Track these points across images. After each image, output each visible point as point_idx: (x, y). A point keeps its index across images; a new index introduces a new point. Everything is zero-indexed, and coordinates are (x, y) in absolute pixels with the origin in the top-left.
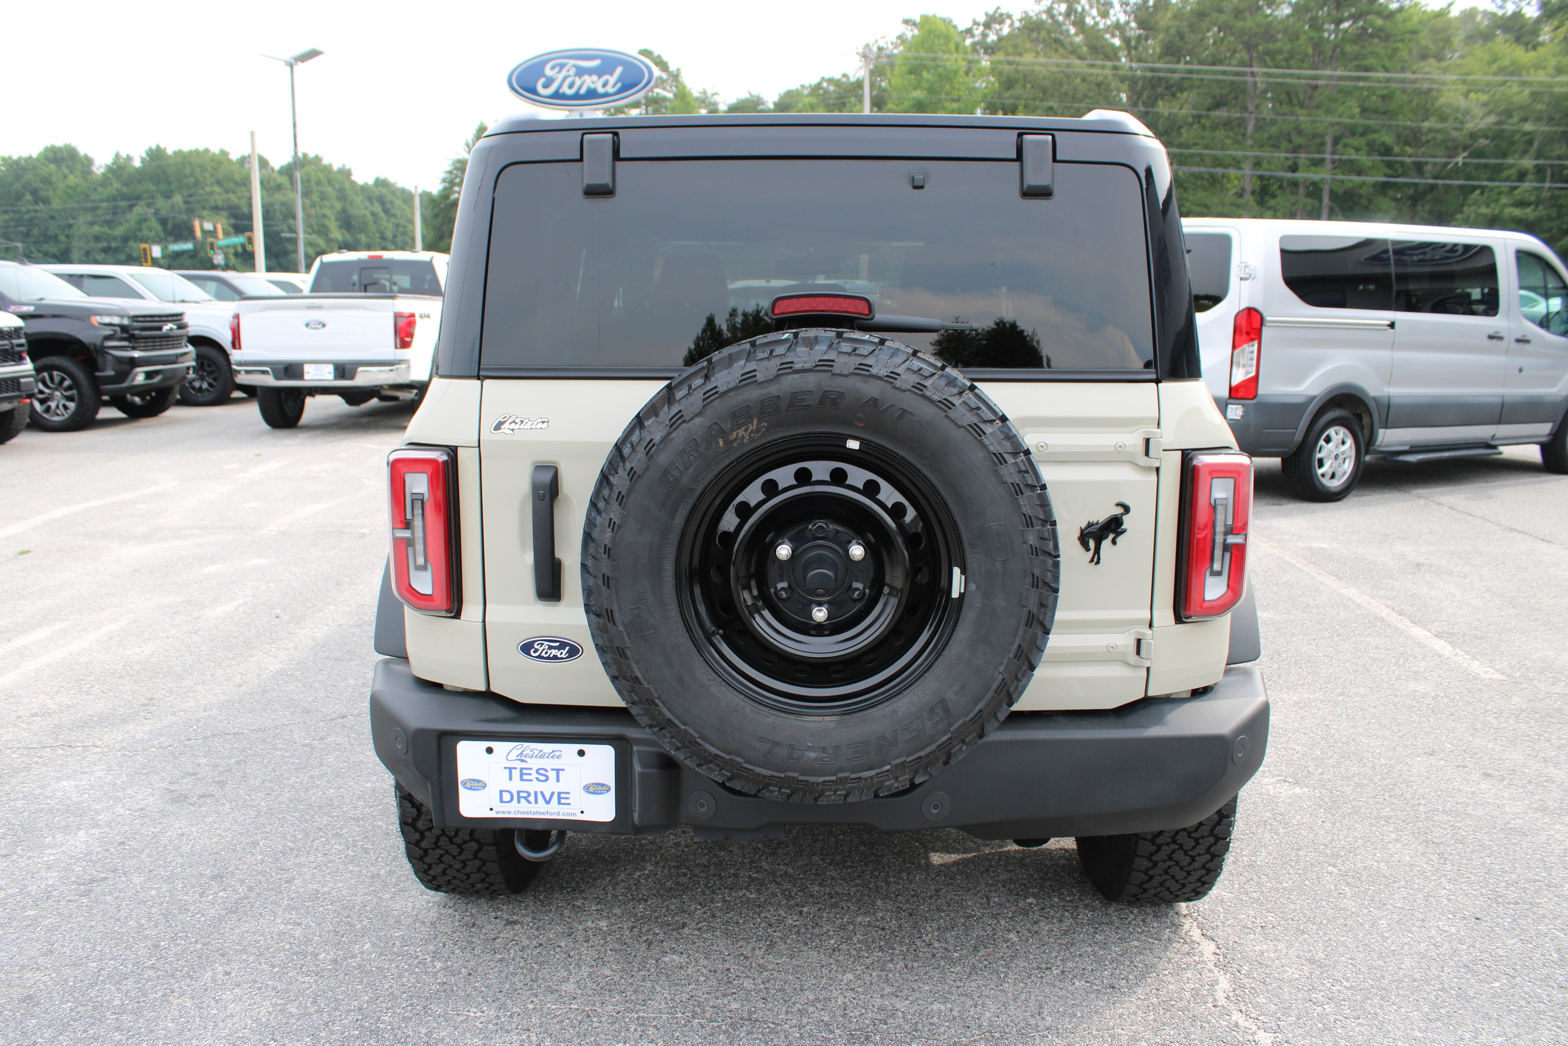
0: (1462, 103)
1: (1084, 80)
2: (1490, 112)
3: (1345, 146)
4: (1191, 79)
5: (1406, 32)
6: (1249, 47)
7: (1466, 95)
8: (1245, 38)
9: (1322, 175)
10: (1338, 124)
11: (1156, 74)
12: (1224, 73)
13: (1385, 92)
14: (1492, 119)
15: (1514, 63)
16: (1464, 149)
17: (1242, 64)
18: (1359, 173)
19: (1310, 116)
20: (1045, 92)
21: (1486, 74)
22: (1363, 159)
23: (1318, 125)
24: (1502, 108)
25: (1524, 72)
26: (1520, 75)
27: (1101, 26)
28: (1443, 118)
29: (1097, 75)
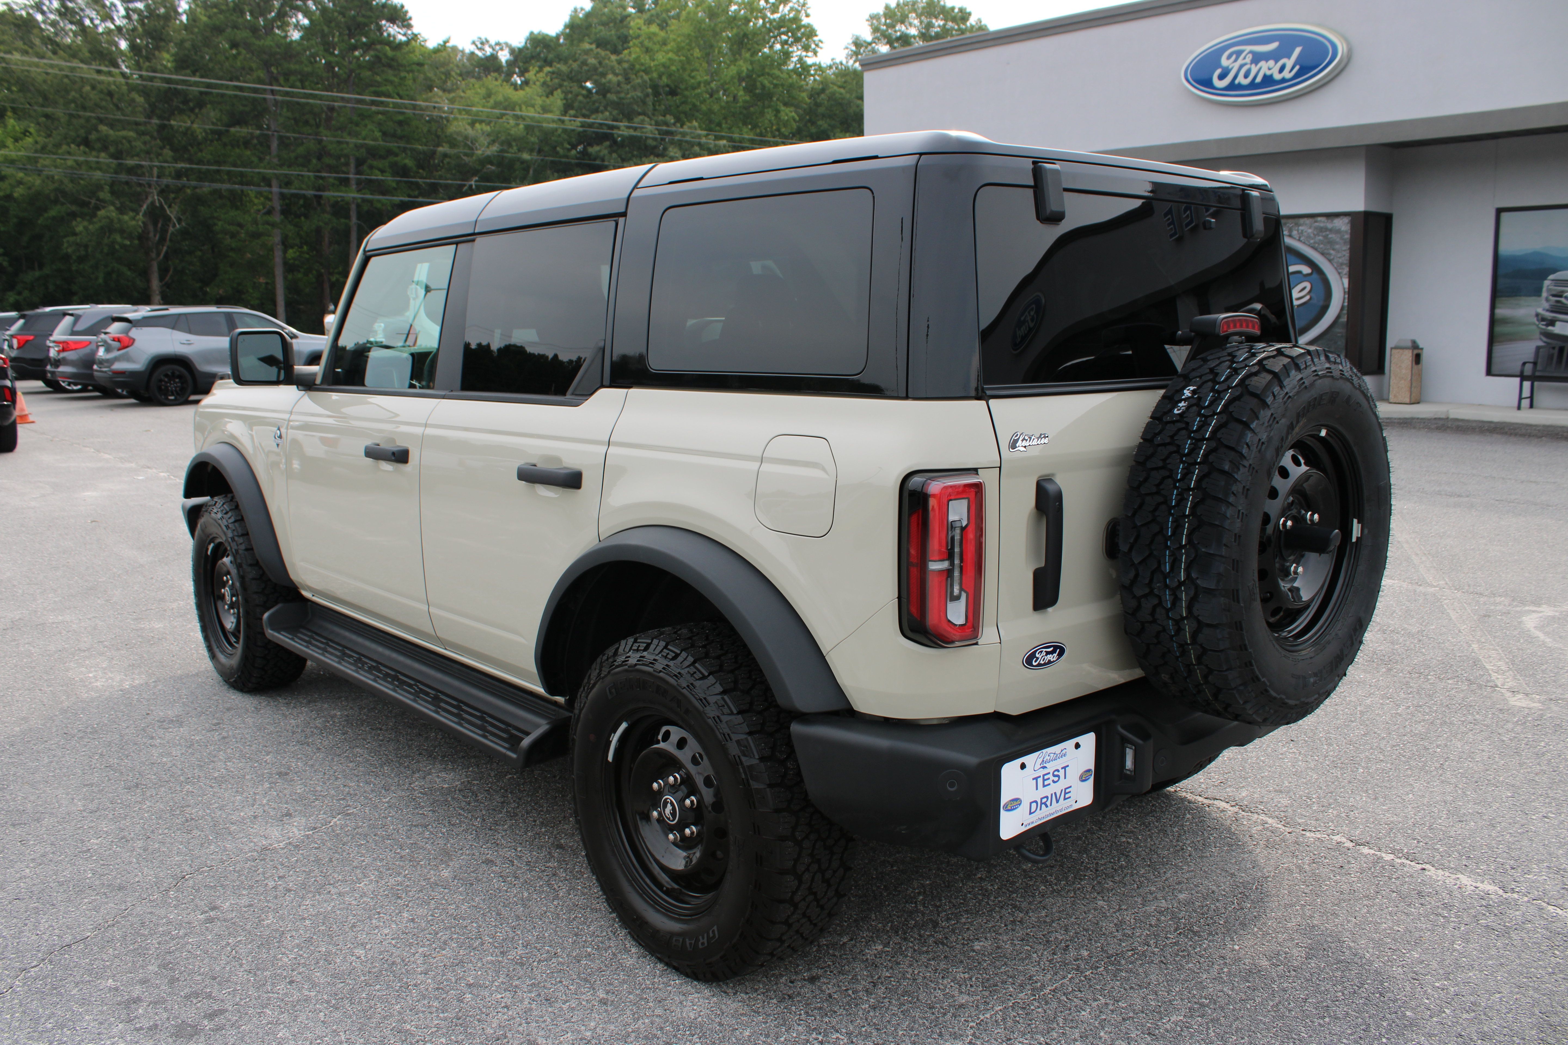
0: (470, 131)
1: (93, 88)
2: (494, 142)
3: (371, 167)
4: (211, 93)
5: (414, 64)
6: (267, 65)
7: (472, 124)
8: (265, 57)
9: (351, 194)
10: (362, 146)
11: (172, 86)
12: (241, 89)
13: (401, 118)
14: (495, 148)
15: (506, 99)
16: (474, 174)
17: (260, 81)
18: (383, 193)
19: (335, 136)
20: (46, 98)
21: (484, 107)
22: (389, 179)
23: (345, 146)
24: (503, 138)
25: (517, 108)
26: (513, 109)
27: (101, 30)
28: (453, 144)
29: (109, 83)
